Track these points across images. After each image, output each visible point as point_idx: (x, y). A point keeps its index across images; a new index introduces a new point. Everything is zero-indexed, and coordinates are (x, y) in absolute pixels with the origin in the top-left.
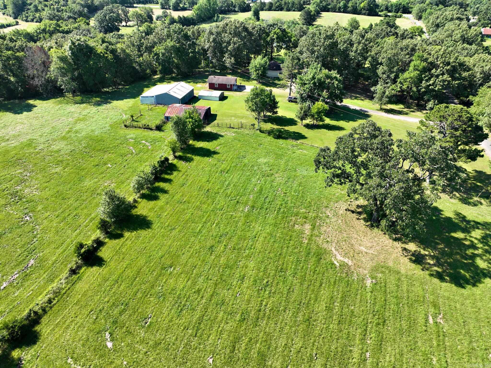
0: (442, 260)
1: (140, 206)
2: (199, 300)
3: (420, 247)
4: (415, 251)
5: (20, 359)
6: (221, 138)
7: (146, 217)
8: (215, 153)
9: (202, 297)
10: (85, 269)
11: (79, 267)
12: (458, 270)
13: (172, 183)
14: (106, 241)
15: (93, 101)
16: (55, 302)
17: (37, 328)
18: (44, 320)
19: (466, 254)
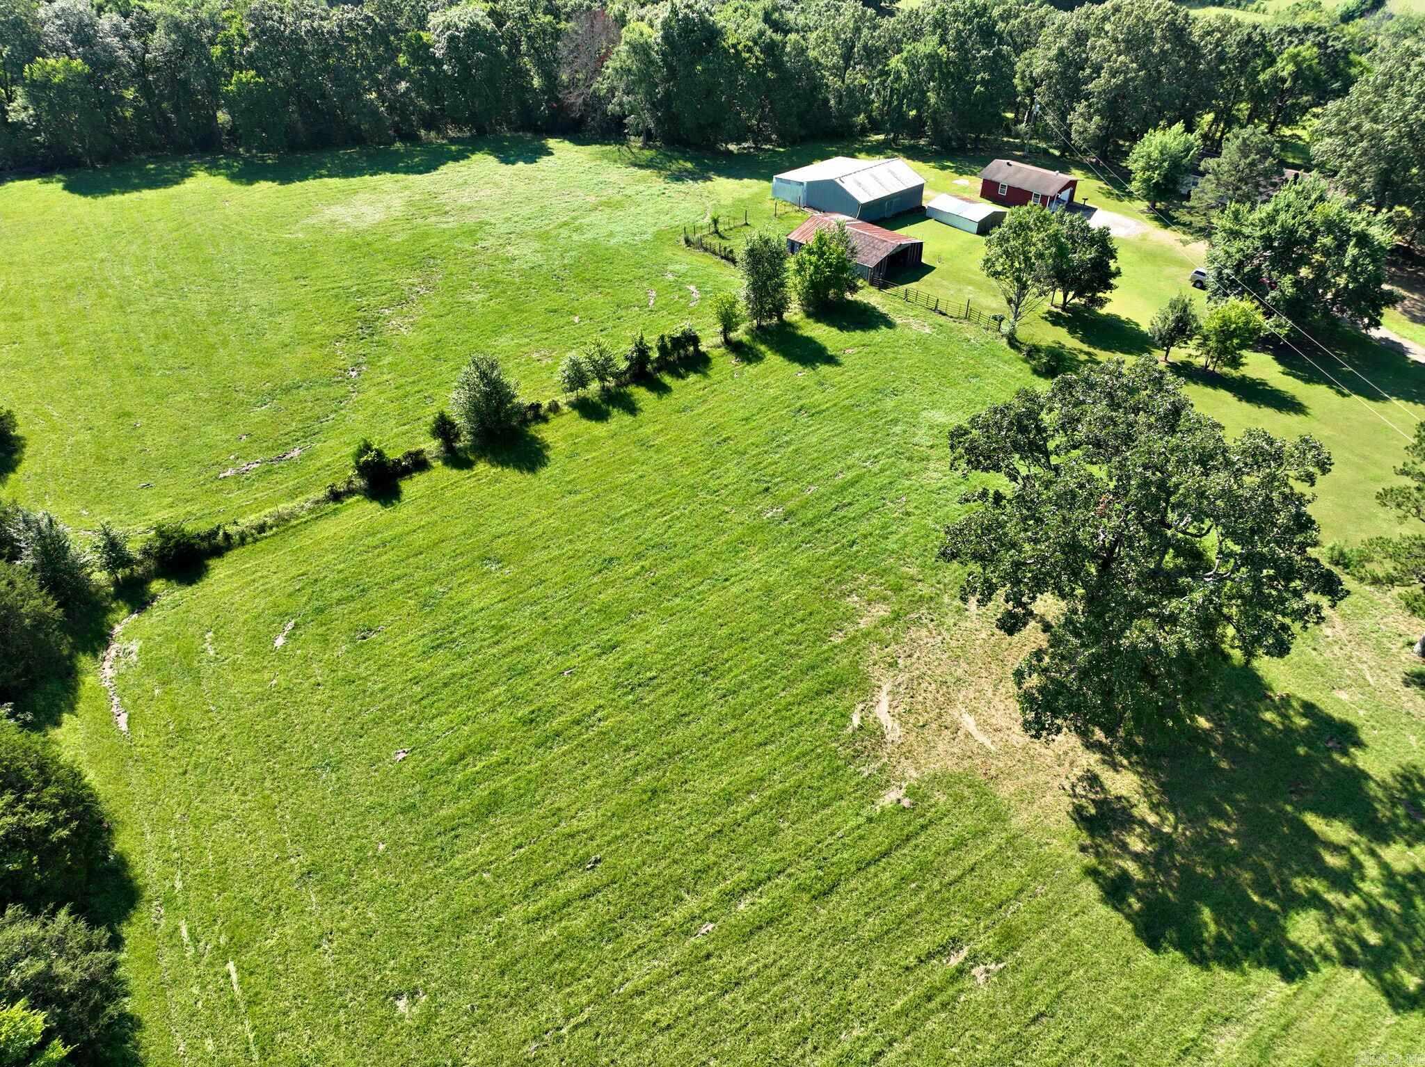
0: (1178, 857)
1: (555, 421)
2: (486, 643)
3: (1147, 795)
4: (1119, 798)
5: (154, 597)
6: (884, 329)
7: (547, 447)
8: (831, 360)
9: (497, 643)
10: (358, 501)
11: (351, 492)
12: (1197, 903)
13: (665, 396)
14: (434, 464)
15: (674, 167)
16: (268, 533)
17: (212, 563)
18: (231, 556)
19: (1285, 883)
